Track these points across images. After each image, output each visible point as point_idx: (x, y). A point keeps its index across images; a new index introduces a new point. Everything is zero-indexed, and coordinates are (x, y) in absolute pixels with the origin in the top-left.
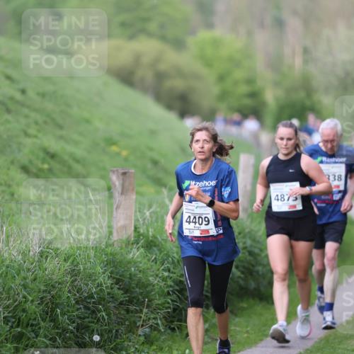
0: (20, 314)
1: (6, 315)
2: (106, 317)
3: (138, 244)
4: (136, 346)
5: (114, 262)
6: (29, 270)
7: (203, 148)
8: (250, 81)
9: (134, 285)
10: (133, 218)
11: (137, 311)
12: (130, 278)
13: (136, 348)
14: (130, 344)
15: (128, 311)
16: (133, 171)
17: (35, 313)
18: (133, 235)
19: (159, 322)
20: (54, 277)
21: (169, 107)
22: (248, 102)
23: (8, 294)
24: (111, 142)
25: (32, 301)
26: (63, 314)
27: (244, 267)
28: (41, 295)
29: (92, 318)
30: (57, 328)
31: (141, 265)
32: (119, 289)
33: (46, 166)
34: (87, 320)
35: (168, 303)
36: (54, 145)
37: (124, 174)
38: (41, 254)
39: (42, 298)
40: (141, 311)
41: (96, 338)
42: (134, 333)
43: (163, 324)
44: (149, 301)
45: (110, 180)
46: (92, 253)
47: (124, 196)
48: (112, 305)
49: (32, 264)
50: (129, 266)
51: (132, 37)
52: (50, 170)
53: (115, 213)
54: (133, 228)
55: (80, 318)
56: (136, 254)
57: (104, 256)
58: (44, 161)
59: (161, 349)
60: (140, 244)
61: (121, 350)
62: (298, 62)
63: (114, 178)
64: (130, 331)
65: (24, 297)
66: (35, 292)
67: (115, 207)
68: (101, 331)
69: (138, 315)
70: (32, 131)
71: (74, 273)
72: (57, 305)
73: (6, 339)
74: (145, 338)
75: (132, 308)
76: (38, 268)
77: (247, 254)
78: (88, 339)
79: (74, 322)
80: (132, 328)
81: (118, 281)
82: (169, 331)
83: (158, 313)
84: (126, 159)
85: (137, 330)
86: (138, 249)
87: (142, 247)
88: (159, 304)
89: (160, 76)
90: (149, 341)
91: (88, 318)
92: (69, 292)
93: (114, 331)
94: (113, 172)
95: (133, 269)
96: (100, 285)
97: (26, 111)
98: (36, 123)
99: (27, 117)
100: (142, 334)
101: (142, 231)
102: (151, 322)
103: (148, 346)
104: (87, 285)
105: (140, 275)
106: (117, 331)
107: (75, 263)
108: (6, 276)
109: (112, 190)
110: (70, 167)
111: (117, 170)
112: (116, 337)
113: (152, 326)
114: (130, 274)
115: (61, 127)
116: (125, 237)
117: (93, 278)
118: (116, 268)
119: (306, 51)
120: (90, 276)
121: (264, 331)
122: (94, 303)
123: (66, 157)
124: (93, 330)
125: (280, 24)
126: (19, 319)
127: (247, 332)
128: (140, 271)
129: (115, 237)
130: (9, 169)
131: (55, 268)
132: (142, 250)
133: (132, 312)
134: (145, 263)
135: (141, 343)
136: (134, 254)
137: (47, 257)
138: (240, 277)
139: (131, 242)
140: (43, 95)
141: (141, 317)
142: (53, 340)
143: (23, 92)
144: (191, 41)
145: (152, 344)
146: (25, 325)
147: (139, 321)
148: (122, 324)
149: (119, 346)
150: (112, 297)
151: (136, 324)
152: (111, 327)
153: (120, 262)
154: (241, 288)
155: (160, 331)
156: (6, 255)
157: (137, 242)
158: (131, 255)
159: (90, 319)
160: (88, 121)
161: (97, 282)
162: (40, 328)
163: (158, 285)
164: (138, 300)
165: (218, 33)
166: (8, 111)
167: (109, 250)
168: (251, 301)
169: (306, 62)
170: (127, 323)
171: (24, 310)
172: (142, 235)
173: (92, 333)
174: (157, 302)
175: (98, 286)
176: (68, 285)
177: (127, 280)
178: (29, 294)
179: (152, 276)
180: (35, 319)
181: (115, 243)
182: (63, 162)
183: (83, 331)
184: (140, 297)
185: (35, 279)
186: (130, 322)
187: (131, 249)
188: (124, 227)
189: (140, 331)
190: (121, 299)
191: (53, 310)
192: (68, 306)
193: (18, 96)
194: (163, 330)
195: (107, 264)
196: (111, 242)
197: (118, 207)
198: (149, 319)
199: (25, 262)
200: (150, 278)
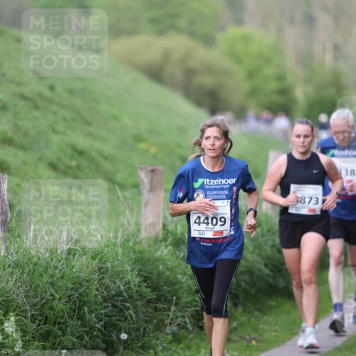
0: (47, 312)
1: (33, 313)
2: (134, 315)
3: (166, 241)
4: (165, 345)
5: (142, 260)
6: (56, 268)
7: (213, 145)
8: (280, 78)
9: (162, 283)
10: (161, 215)
11: (165, 310)
12: (159, 276)
13: (164, 347)
14: (157, 342)
15: (156, 309)
16: (161, 168)
17: (63, 311)
18: (161, 233)
19: (187, 320)
20: (82, 275)
21: (199, 103)
22: (277, 99)
23: (36, 291)
24: (139, 138)
25: (60, 299)
26: (90, 312)
27: (273, 265)
28: (69, 293)
29: (120, 316)
30: (85, 326)
31: (169, 263)
32: (147, 287)
33: (74, 163)
34: (114, 318)
35: (196, 301)
36: (82, 142)
37: (153, 171)
38: (69, 251)
39: (69, 296)
40: (169, 309)
41: (124, 336)
42: (161, 332)
43: (191, 322)
44: (178, 299)
45: (139, 177)
46: (120, 251)
47: (152, 194)
48: (139, 303)
49: (60, 261)
50: (157, 263)
51: (161, 33)
52: (79, 167)
53: (143, 210)
54: (161, 226)
55: (107, 316)
56: (164, 251)
57: (132, 254)
58: (72, 158)
59: (189, 348)
60: (168, 242)
61: (149, 348)
62: (328, 58)
63: (142, 175)
64: (157, 330)
65: (52, 295)
66: (62, 290)
67: (143, 204)
68: (129, 328)
69: (166, 313)
70: (60, 128)
71: (102, 271)
72: (84, 304)
73: (33, 337)
74: (173, 336)
75: (160, 306)
76: (65, 266)
77: (276, 251)
78: (115, 338)
79: (101, 320)
80: (160, 327)
81: (146, 279)
82: (197, 329)
83: (186, 311)
84: (155, 156)
85: (165, 328)
86: (166, 247)
87: (171, 245)
88: (187, 303)
89: (190, 73)
90: (177, 339)
91: (116, 316)
92: (97, 290)
93: (142, 329)
94: (142, 169)
95: (161, 267)
96: (128, 283)
97: (54, 107)
98: (65, 120)
99: (55, 113)
100: (170, 332)
101: (170, 228)
102: (179, 321)
103: (176, 344)
104: (115, 283)
105: (168, 273)
106: (145, 329)
107: (103, 261)
108: (33, 274)
109: (140, 188)
110: (98, 165)
111: (145, 168)
112: (144, 335)
113: (179, 324)
114: (158, 272)
115: (89, 124)
116: (153, 235)
117: (121, 276)
118: (144, 266)
119: (336, 48)
120: (118, 274)
121: (293, 329)
122: (121, 300)
123: (94, 154)
124: (121, 329)
125: (310, 20)
126: (47, 316)
127: (276, 331)
128: (168, 269)
129: (143, 235)
130: (36, 166)
131: (82, 266)
132: (170, 248)
133: (160, 310)
134: (173, 261)
135: (168, 341)
136: (162, 252)
137: (74, 255)
138: (268, 275)
139: (159, 240)
140: (71, 92)
141: (168, 316)
142: (81, 338)
143: (52, 88)
144: (221, 37)
145: (180, 342)
146: (52, 323)
147: (167, 319)
148: (150, 323)
149: (147, 345)
150: (140, 295)
151: (164, 322)
152: (139, 325)
153: (148, 260)
154: (270, 286)
155: (187, 329)
156: (33, 252)
157: (165, 239)
158: (159, 253)
159: (118, 317)
160: (116, 118)
161: (125, 280)
162: (67, 326)
163: (186, 283)
164: (166, 298)
165: (247, 29)
166: (37, 108)
167: (137, 248)
168: (280, 300)
169: (336, 59)
170: (155, 321)
171: (51, 308)
172: (171, 232)
173: (119, 332)
174: (184, 300)
175: (126, 284)
176: (96, 283)
177: (155, 277)
178: (56, 292)
179: (181, 274)
180: (62, 317)
181: (144, 241)
182: (92, 160)
183: (111, 329)
184: (168, 295)
185: (62, 277)
186: (158, 320)
187: (160, 247)
188: (153, 225)
189: (168, 330)
190: (149, 298)
191: (80, 308)
192: (96, 304)
193: (47, 93)
194: (190, 329)
195: (135, 262)
196: (139, 240)
197: (146, 205)
198: (177, 317)
199: (52, 260)
200: (179, 276)
